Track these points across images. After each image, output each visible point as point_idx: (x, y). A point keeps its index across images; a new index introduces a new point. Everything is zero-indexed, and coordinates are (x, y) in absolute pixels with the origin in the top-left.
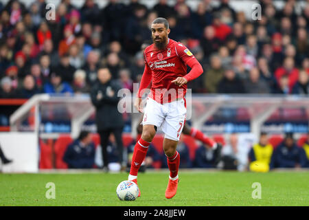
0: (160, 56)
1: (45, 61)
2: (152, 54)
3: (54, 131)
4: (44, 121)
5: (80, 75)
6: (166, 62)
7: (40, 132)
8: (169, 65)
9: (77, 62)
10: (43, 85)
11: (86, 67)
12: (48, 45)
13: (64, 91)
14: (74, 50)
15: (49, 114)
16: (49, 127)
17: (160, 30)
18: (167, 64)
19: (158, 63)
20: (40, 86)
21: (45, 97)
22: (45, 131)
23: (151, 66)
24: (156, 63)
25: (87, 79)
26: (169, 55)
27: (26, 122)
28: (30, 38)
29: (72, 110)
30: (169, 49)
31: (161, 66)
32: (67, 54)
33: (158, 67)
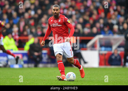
0: (55, 21)
1: (102, 21)
2: (52, 20)
3: (105, 50)
4: (101, 46)
5: (116, 27)
6: (58, 24)
7: (99, 51)
8: (59, 25)
9: (114, 22)
10: (101, 31)
11: (118, 24)
12: (103, 15)
13: (109, 34)
14: (113, 17)
15: (103, 43)
16: (103, 48)
17: (57, 10)
18: (58, 25)
19: (54, 24)
20: (99, 31)
21: (101, 36)
22: (101, 50)
23: (51, 26)
24: (53, 24)
25: (119, 29)
26: (60, 21)
27: (94, 47)
28: (95, 12)
29: (112, 41)
30: (60, 19)
31: (56, 26)
32: (110, 18)
33: (54, 26)
